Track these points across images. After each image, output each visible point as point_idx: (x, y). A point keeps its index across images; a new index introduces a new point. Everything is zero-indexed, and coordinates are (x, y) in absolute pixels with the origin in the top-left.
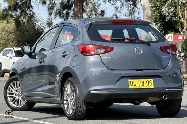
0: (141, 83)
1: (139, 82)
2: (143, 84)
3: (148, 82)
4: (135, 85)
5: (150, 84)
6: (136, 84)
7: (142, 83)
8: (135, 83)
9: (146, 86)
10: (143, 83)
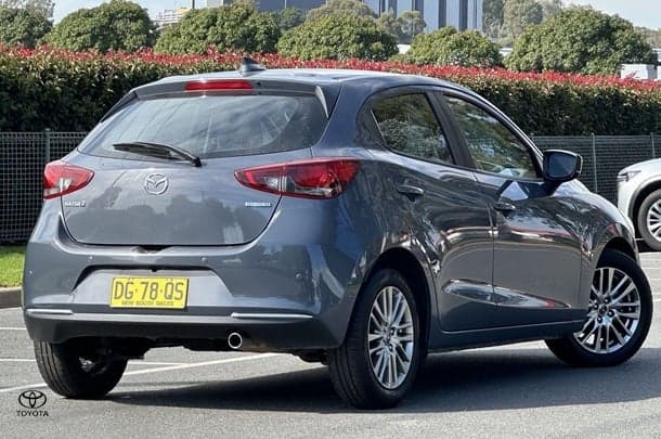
0: (149, 288)
1: (144, 285)
2: (154, 293)
3: (170, 286)
4: (129, 295)
5: (176, 295)
6: (131, 293)
7: (152, 290)
8: (131, 288)
9: (160, 301)
10: (156, 290)
